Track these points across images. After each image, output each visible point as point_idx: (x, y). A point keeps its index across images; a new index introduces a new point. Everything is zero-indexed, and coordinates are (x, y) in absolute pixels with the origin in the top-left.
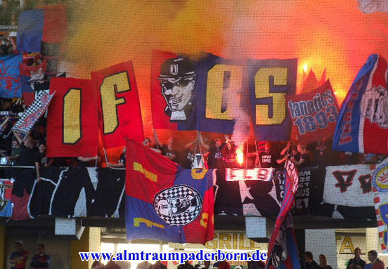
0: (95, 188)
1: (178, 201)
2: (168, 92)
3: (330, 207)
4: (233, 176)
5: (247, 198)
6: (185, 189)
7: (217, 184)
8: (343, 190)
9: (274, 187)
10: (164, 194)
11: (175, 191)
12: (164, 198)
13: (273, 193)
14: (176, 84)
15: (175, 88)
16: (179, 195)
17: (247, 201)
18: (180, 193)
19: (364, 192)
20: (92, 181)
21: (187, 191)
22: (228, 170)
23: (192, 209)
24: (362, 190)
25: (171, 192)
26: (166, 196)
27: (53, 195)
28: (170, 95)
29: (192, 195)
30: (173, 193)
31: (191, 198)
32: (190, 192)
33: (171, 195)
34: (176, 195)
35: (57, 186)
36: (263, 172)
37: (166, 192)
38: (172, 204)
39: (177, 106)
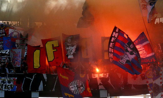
0: (46, 81)
1: (77, 85)
2: (67, 48)
3: (130, 85)
4: (94, 76)
5: (100, 83)
6: (78, 81)
7: (89, 79)
8: (135, 79)
9: (110, 79)
10: (71, 83)
11: (75, 82)
12: (72, 85)
13: (109, 81)
14: (70, 46)
15: (69, 47)
16: (76, 83)
17: (100, 84)
18: (77, 82)
19: (142, 80)
20: (45, 78)
21: (79, 82)
22: (93, 74)
23: (82, 88)
24: (141, 79)
25: (74, 82)
26: (72, 84)
27: (31, 84)
28: (68, 50)
29: (81, 83)
30: (74, 83)
31: (81, 84)
32: (80, 82)
33: (74, 84)
34: (75, 83)
35: (32, 80)
36: (105, 74)
37: (72, 83)
38: (75, 86)
39: (70, 53)
